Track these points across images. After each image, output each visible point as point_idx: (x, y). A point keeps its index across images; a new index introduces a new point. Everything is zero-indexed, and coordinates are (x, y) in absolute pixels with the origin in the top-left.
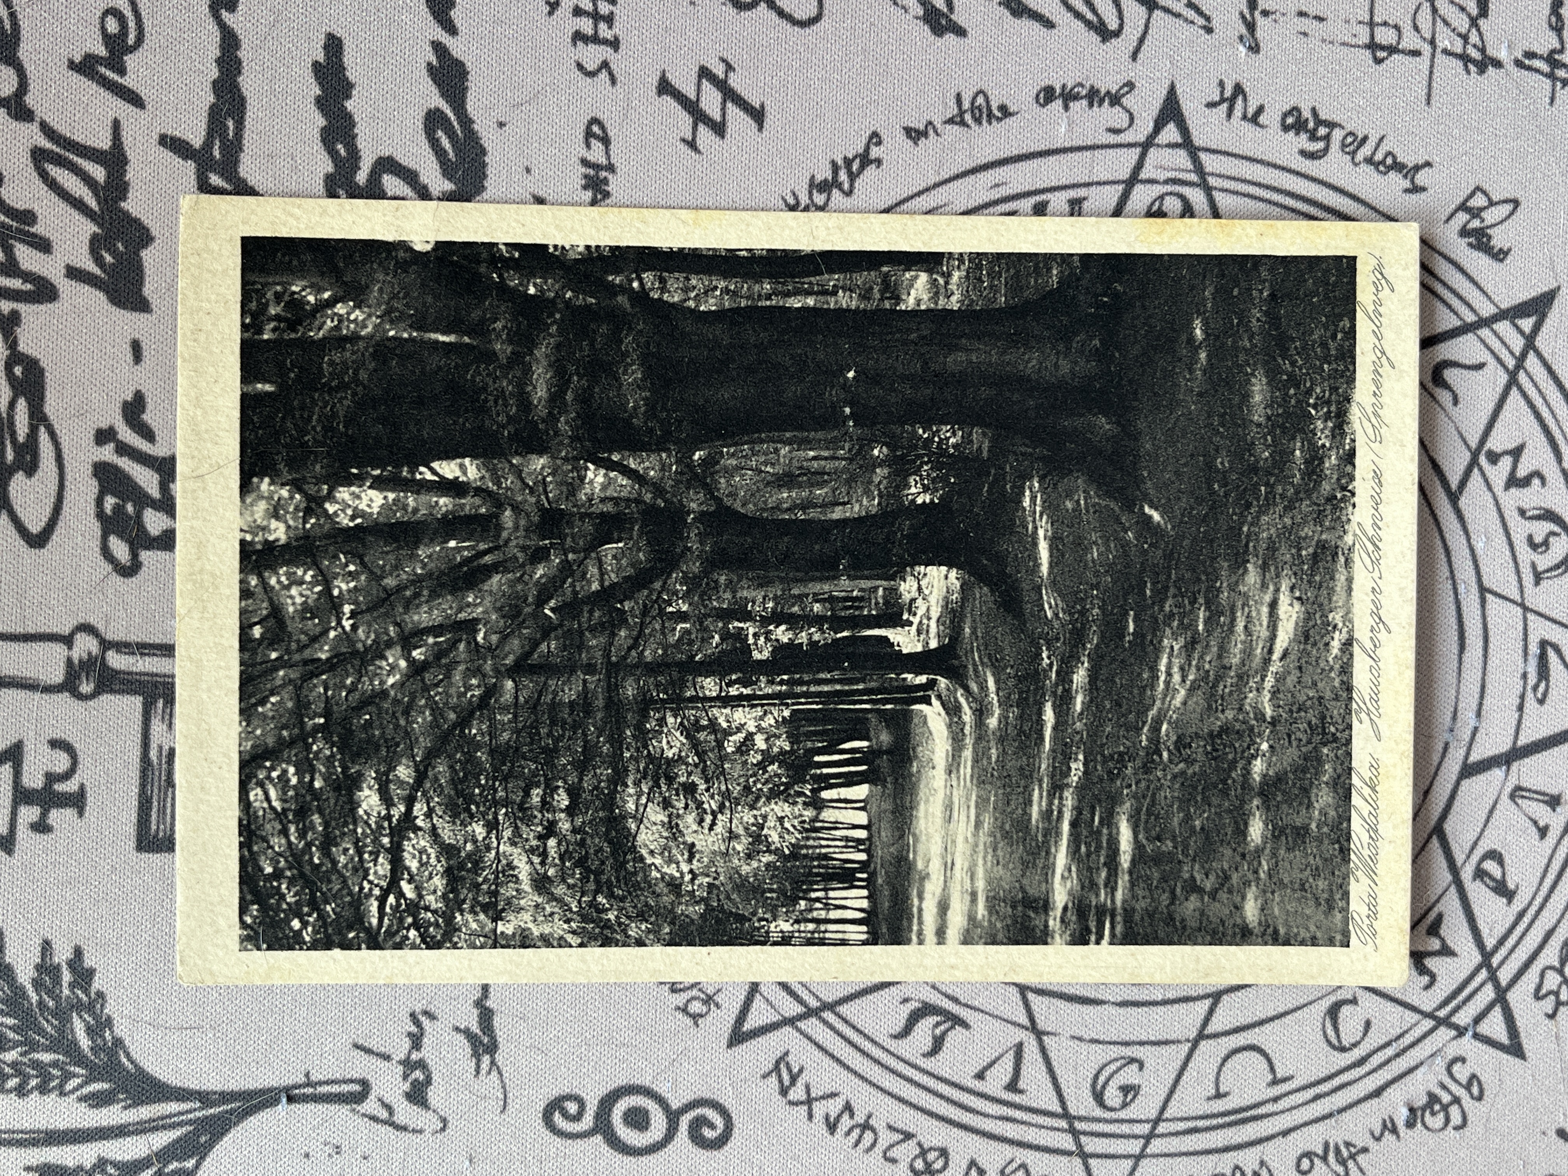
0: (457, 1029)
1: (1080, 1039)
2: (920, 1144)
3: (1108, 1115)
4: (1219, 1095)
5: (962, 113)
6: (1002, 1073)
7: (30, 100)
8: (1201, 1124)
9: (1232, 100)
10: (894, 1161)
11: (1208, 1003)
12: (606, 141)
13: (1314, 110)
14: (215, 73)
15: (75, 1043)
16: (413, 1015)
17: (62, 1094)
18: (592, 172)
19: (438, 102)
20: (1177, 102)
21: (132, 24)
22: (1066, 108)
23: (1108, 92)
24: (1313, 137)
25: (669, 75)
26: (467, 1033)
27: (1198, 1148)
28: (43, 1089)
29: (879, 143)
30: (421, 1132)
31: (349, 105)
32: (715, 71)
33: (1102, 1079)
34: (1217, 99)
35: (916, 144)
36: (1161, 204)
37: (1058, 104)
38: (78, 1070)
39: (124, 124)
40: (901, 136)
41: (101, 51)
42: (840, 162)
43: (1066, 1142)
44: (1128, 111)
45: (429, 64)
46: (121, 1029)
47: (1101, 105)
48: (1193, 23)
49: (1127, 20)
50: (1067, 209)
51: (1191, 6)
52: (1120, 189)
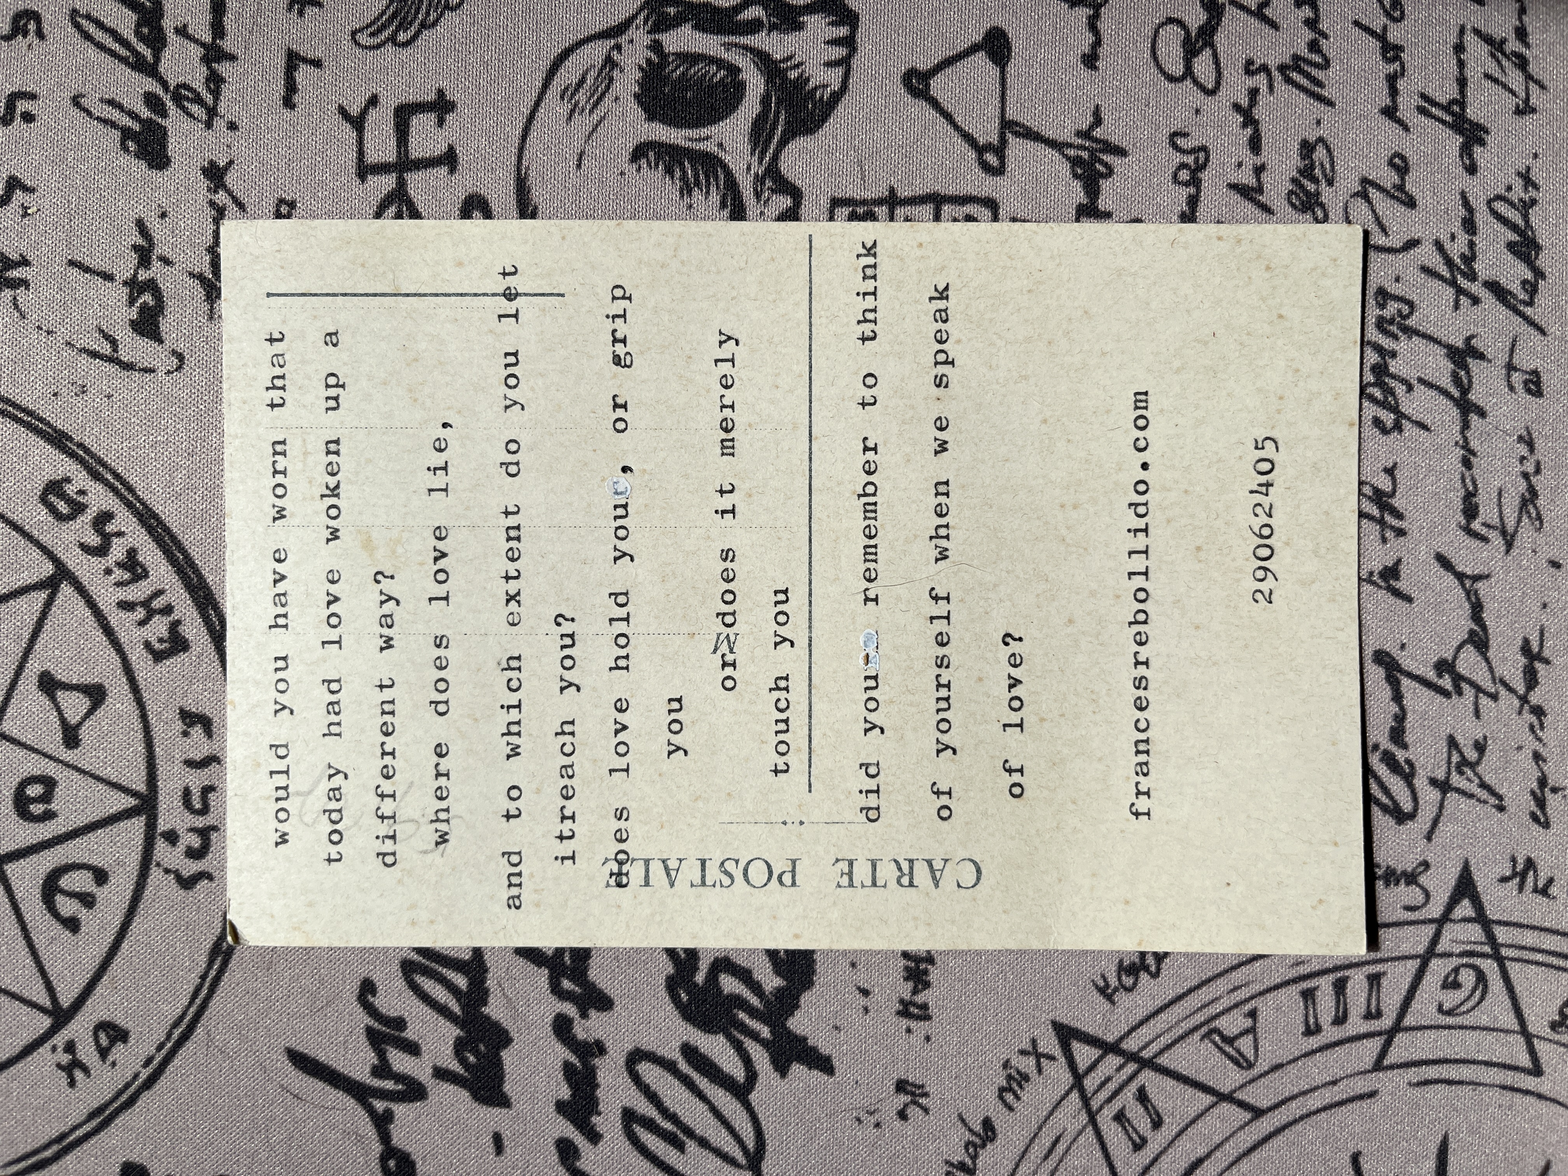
9: (1523, 875)
20: (1471, 878)
23: (1404, 872)
34: (1509, 873)
36: (1457, 976)
44: (1423, 888)
47: (1397, 884)
48: (1485, 802)
49: (1421, 802)
50: (1365, 984)
51: (1483, 785)
52: (1416, 963)
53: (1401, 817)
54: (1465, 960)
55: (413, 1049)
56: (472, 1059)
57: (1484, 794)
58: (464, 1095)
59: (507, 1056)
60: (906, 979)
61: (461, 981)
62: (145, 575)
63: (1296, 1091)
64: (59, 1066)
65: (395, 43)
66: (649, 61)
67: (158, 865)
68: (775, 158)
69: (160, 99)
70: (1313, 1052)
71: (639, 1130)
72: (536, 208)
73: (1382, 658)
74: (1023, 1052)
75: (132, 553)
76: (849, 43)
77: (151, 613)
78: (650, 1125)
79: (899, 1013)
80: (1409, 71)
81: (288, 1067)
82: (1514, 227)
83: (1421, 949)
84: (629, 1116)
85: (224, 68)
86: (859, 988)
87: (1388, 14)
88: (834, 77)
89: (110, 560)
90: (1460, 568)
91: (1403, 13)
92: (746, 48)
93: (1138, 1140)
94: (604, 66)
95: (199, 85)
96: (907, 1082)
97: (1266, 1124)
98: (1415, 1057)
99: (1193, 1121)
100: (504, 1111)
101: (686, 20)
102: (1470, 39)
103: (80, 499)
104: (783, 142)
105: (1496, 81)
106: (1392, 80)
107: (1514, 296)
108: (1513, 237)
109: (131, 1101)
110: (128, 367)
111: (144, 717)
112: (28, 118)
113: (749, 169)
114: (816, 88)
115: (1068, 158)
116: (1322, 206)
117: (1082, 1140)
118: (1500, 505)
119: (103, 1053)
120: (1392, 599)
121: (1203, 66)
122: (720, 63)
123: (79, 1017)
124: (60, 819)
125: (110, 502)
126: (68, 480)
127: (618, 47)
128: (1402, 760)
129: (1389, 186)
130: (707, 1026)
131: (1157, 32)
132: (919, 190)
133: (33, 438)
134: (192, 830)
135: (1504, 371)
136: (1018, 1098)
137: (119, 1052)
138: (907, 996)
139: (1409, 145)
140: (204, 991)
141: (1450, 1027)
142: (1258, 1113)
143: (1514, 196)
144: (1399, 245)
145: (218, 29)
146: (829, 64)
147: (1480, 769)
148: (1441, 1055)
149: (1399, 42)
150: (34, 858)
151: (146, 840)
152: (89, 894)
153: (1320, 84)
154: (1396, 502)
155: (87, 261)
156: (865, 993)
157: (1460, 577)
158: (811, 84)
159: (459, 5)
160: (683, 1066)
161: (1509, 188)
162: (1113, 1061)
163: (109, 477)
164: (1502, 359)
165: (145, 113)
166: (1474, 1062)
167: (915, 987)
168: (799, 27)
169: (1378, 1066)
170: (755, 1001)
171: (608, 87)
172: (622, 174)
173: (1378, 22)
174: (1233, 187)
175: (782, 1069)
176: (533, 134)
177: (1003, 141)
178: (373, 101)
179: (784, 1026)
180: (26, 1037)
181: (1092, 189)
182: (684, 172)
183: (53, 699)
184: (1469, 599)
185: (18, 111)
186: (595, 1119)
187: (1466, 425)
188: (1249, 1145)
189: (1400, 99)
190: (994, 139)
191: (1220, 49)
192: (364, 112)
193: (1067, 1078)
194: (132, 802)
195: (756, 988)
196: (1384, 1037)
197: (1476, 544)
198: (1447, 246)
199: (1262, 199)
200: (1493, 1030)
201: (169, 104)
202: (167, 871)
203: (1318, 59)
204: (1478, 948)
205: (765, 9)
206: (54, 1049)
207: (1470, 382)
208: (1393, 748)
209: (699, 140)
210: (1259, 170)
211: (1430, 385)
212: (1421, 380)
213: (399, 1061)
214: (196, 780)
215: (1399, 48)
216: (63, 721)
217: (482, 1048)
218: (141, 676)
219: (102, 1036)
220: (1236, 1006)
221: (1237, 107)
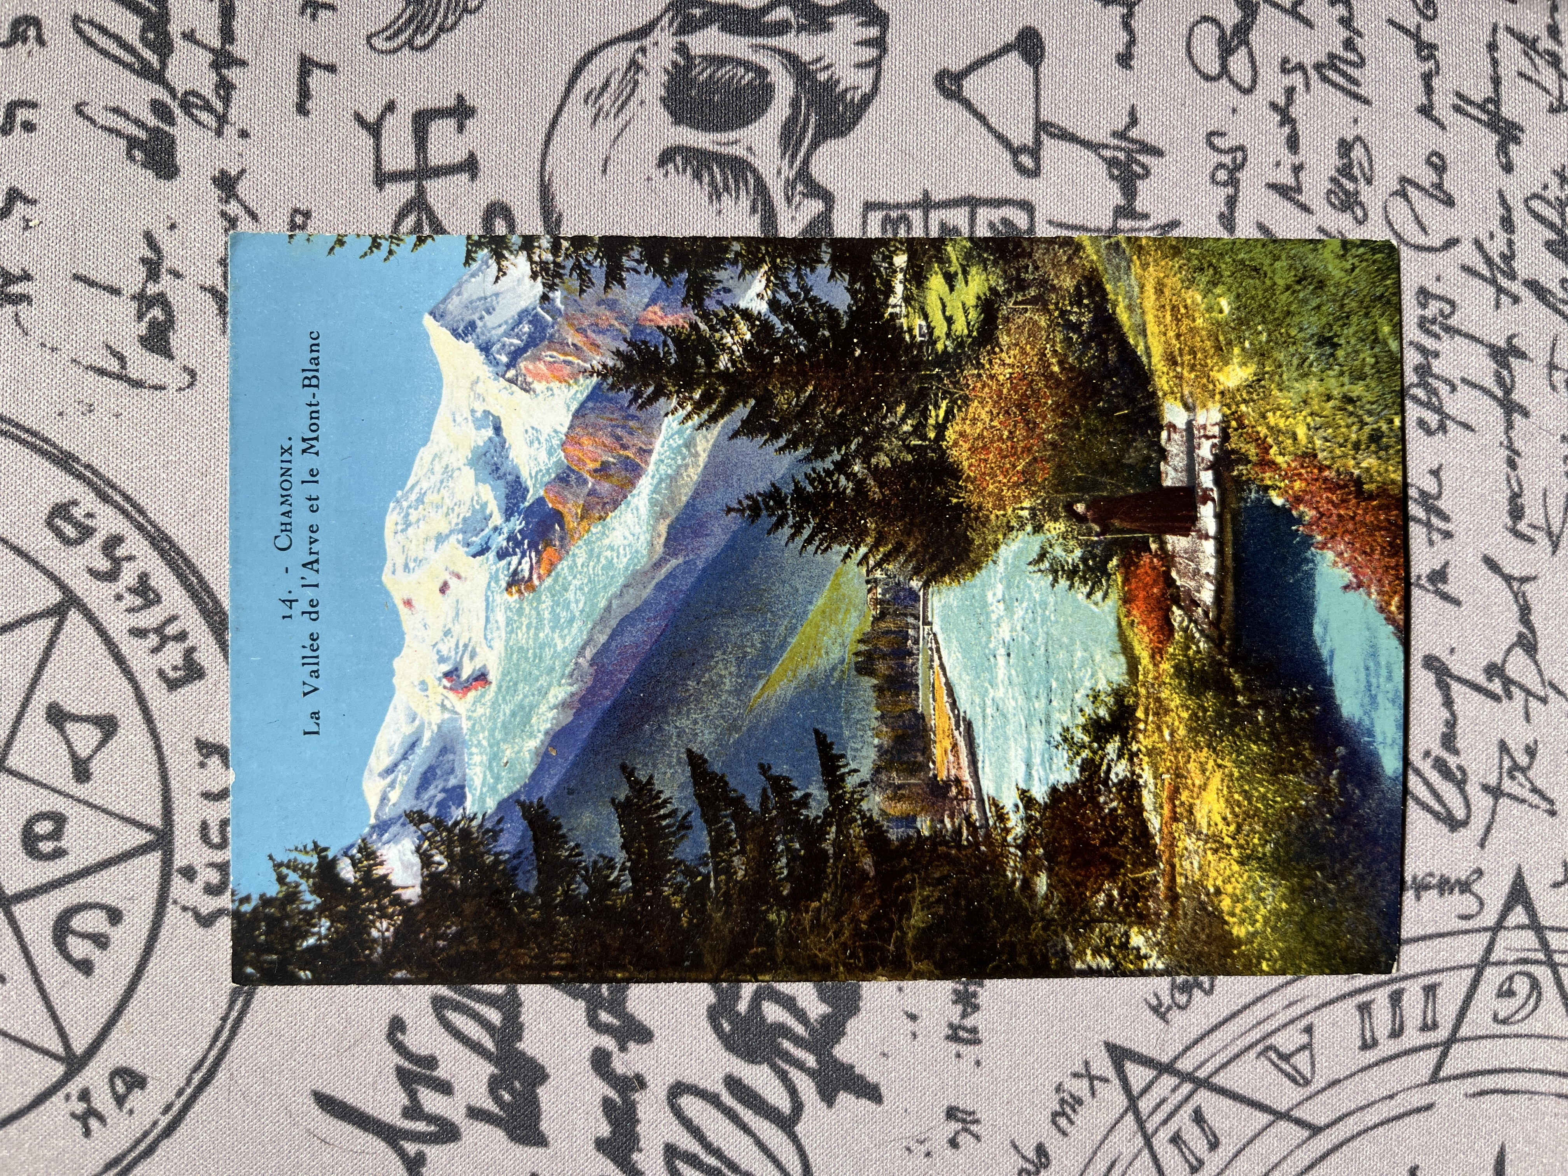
20: (1524, 886)
23: (1458, 881)
36: (1511, 984)
44: (1478, 897)
47: (1451, 891)
48: (1537, 807)
49: (1473, 808)
50: (1421, 996)
51: (1535, 790)
52: (1471, 973)
53: (1454, 824)
54: (1519, 968)
55: (445, 1088)
56: (507, 1097)
57: (1535, 799)
58: (499, 1135)
59: (543, 1093)
60: (955, 1002)
61: (494, 1016)
62: (158, 600)
63: (1353, 1107)
64: (73, 1115)
65: (412, 48)
66: (675, 64)
67: (175, 902)
68: (806, 162)
69: (167, 107)
70: (1370, 1066)
71: (680, 1165)
72: (560, 215)
73: (1430, 662)
74: (1076, 1075)
75: (143, 578)
76: (880, 43)
77: (164, 640)
78: (693, 1160)
79: (948, 1037)
80: (1444, 69)
81: (315, 1110)
82: (1551, 226)
83: (1476, 958)
84: (671, 1152)
85: (233, 74)
86: (906, 1013)
87: (1421, 13)
88: (865, 79)
89: (120, 586)
90: (1507, 570)
91: (1435, 11)
92: (774, 49)
93: (1195, 1163)
94: (628, 69)
95: (208, 92)
96: (958, 1109)
97: (1323, 1142)
98: (1471, 1068)
99: (1250, 1141)
100: (541, 1150)
101: (712, 22)
102: (1503, 38)
103: (89, 522)
104: (815, 145)
105: (1529, 79)
106: (1427, 78)
107: (1553, 295)
108: (1552, 236)
109: (150, 1150)
110: (138, 384)
111: (158, 748)
112: (29, 127)
113: (779, 172)
114: (846, 91)
115: (1104, 159)
116: (1361, 205)
117: (1137, 1164)
118: (1545, 506)
119: (120, 1100)
120: (1440, 603)
121: (1238, 63)
122: (747, 65)
123: (93, 1064)
124: (70, 857)
125: (120, 525)
126: (75, 503)
127: (643, 50)
128: (1453, 767)
129: (1427, 185)
130: (751, 1056)
131: (1191, 30)
132: (954, 194)
133: (37, 459)
134: (211, 865)
135: (1546, 371)
136: (1071, 1122)
137: (136, 1098)
138: (956, 1020)
139: (1445, 144)
140: (225, 1034)
141: (1505, 1036)
142: (1316, 1130)
143: (1550, 195)
144: (1438, 243)
145: (227, 34)
146: (859, 66)
147: (1531, 774)
148: (1496, 1064)
149: (1432, 40)
150: (44, 898)
151: (162, 877)
152: (102, 935)
153: (1356, 83)
154: (1441, 504)
155: (93, 276)
156: (913, 1017)
157: (1508, 579)
158: (841, 87)
159: (478, 8)
160: (727, 1099)
161: (1546, 187)
162: (1168, 1081)
163: (118, 498)
164: (1543, 358)
165: (152, 121)
166: (1530, 1071)
167: (965, 1010)
168: (827, 28)
169: (1435, 1078)
170: (800, 1029)
171: (633, 91)
172: (649, 179)
173: (1411, 20)
174: (1272, 186)
175: (828, 1098)
176: (556, 139)
177: (1038, 142)
178: (390, 107)
179: (830, 1054)
180: (38, 1086)
181: (1129, 191)
182: (712, 177)
183: (62, 730)
184: (1517, 601)
185: (18, 120)
186: (635, 1156)
187: (1510, 426)
188: (1307, 1163)
189: (1435, 98)
190: (1029, 140)
191: (1256, 48)
192: (382, 117)
193: (1121, 1101)
194: (147, 837)
195: (801, 1016)
196: (1441, 1049)
197: (1521, 545)
198: (1487, 245)
199: (1302, 198)
200: (1547, 1037)
201: (177, 111)
202: (185, 909)
203: (1352, 57)
204: (1532, 955)
205: (793, 9)
206: (68, 1097)
207: (1513, 381)
208: (1445, 755)
209: (728, 144)
210: (1297, 169)
211: (1474, 385)
212: (1463, 380)
213: (431, 1101)
214: (214, 813)
215: (1433, 47)
216: (73, 754)
217: (517, 1085)
218: (154, 706)
219: (119, 1083)
220: (1292, 1022)
221: (1274, 106)
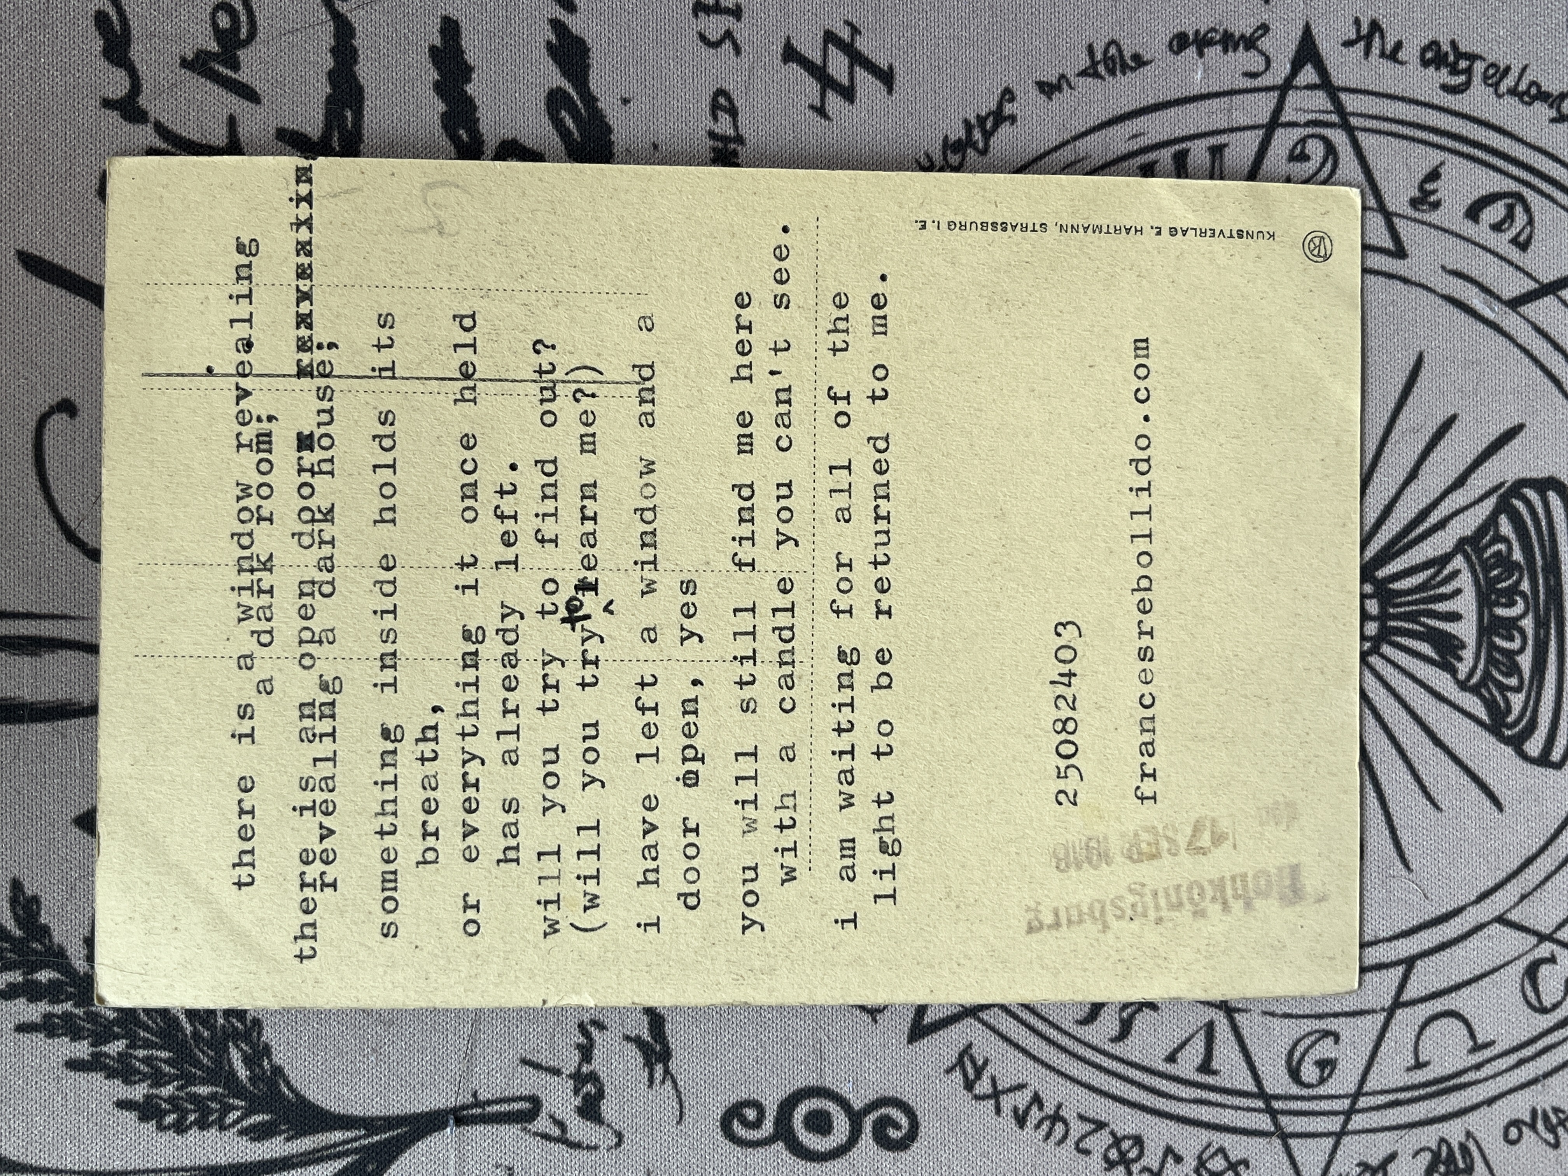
0: (627, 1038)
1: (1273, 1014)
2: (1113, 1133)
3: (1305, 1092)
4: (1419, 1065)
5: (1094, 64)
6: (1194, 1054)
7: (142, 101)
8: (1401, 1096)
9: (1369, 39)
10: (1087, 1152)
11: (1401, 969)
12: (733, 112)
13: (1453, 43)
14: (329, 62)
15: (232, 1073)
16: (582, 1027)
17: (223, 1128)
18: (720, 145)
19: (558, 80)
20: (1314, 43)
21: (243, 18)
22: (1201, 54)
23: (1243, 36)
24: (1454, 71)
25: (794, 42)
26: (637, 1041)
27: (1401, 1122)
28: (203, 1125)
29: (1012, 99)
30: (596, 1148)
31: (470, 89)
32: (840, 34)
33: (1297, 1055)
34: (1354, 37)
35: (1050, 99)
36: (1304, 148)
37: (1192, 51)
38: (237, 1102)
39: (240, 119)
40: (1034, 92)
41: (213, 47)
42: (973, 121)
43: (1264, 1122)
44: (1263, 54)
45: (549, 43)
46: (279, 1058)
47: (1235, 50)
52: (1259, 134)
54: (1312, 130)
83: (1265, 119)
204: (1325, 117)
